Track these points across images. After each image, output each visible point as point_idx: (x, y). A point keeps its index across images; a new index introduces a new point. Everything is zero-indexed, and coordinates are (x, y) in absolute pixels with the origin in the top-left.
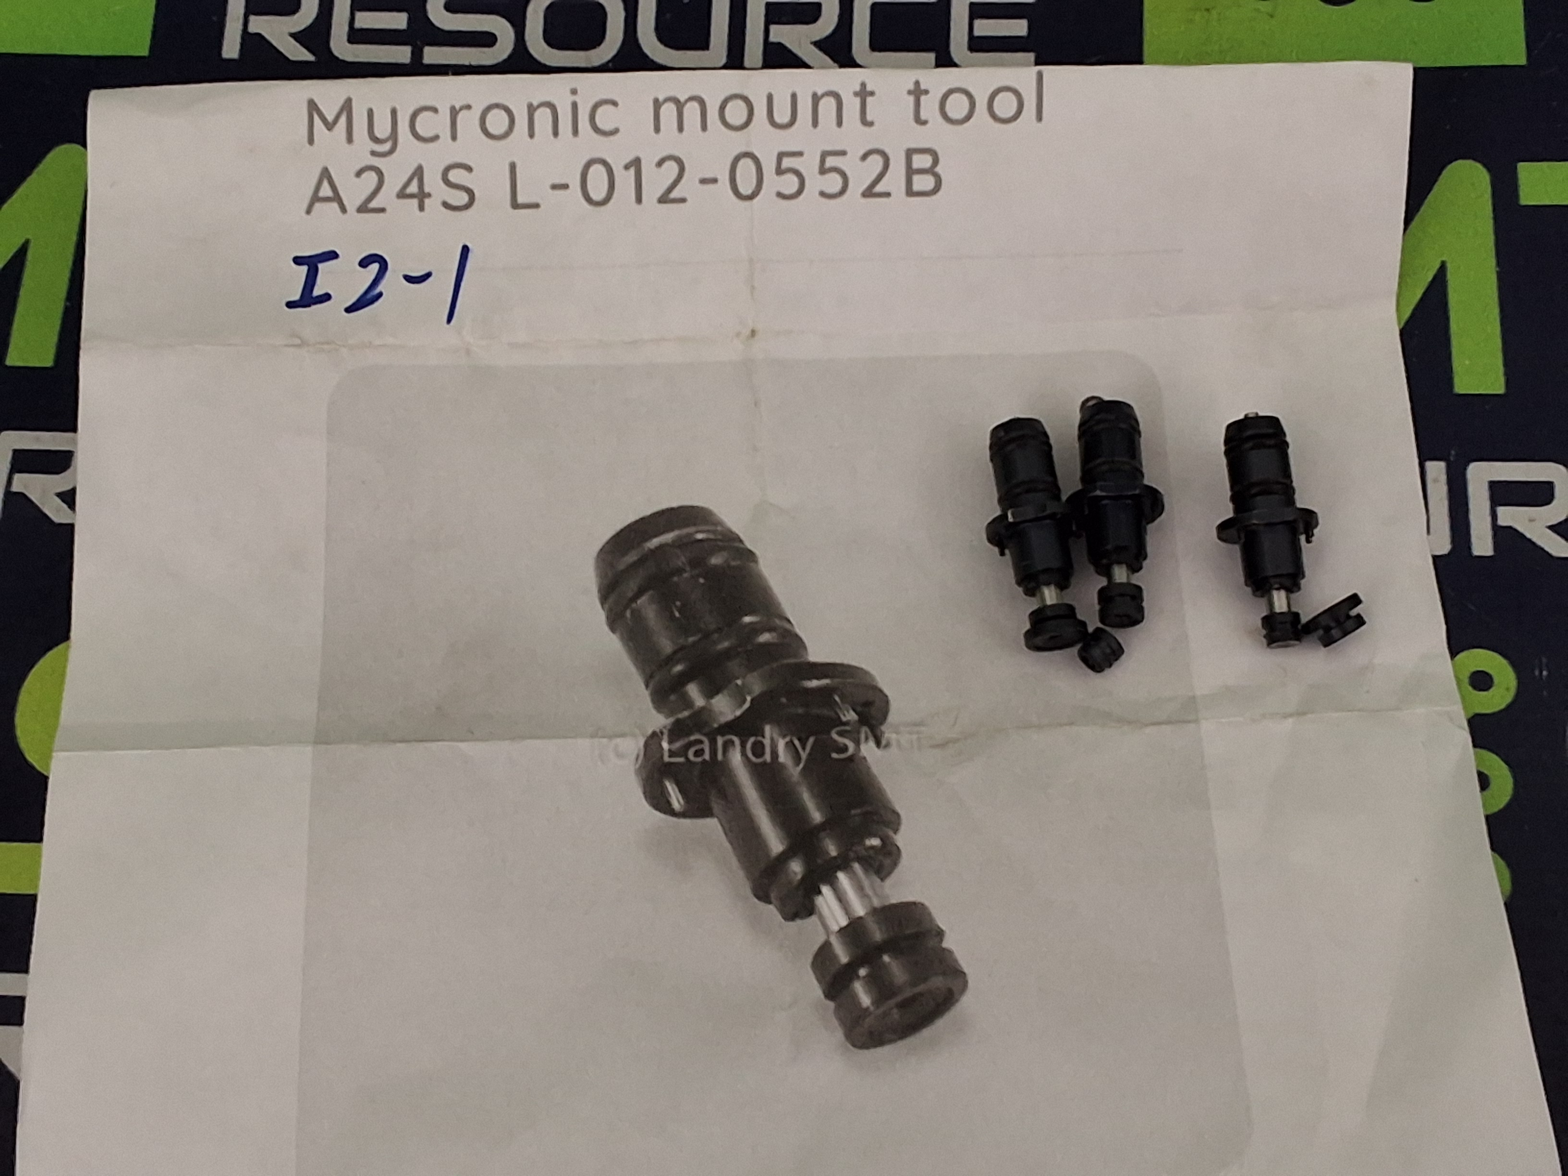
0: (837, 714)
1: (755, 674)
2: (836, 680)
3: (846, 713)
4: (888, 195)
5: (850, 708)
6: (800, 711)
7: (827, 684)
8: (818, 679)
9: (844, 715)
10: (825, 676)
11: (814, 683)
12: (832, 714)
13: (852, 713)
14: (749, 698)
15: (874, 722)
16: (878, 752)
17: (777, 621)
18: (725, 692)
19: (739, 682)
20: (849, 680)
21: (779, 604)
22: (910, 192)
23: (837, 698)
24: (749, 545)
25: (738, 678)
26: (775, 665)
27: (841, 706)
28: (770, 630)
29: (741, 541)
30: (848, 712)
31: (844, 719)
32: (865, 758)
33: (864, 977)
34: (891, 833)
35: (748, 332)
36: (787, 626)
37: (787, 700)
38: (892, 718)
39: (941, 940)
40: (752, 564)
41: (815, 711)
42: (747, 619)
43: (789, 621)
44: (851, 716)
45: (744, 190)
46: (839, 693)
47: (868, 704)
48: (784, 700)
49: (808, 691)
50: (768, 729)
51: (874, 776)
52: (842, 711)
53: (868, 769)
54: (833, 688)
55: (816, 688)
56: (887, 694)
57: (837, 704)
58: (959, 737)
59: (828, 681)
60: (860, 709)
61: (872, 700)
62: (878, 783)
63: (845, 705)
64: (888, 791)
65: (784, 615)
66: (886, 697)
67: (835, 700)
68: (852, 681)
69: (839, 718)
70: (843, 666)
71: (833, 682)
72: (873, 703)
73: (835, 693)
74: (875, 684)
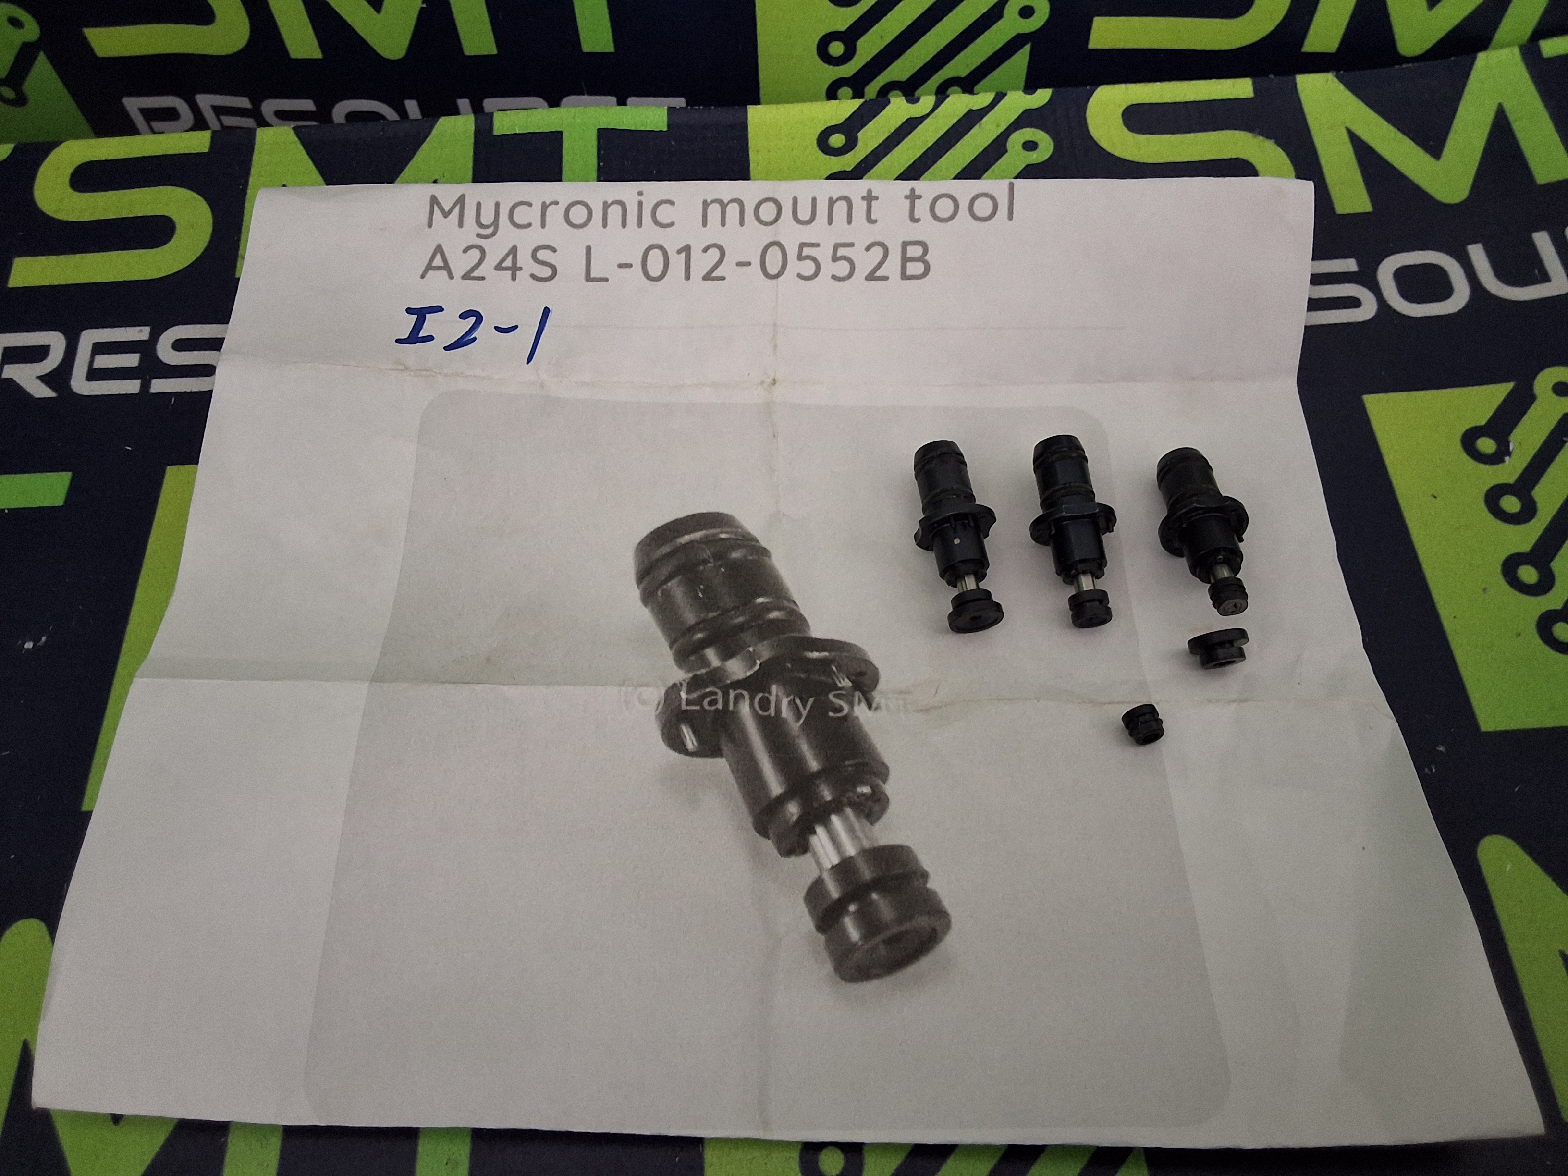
0: (833, 680)
1: (765, 642)
2: (833, 654)
3: (841, 680)
4: (886, 278)
5: (845, 677)
6: (802, 676)
7: (826, 656)
8: (817, 651)
9: (840, 682)
10: (825, 650)
11: (815, 655)
12: (830, 681)
13: (846, 680)
14: (758, 662)
15: (865, 689)
16: (870, 714)
17: (786, 603)
18: (738, 657)
19: (751, 649)
20: (844, 654)
21: (788, 589)
22: (904, 276)
23: (834, 668)
24: (764, 543)
25: (750, 646)
26: (781, 636)
27: (837, 674)
28: (779, 609)
29: (757, 541)
30: (843, 680)
31: (840, 685)
32: (857, 718)
33: (854, 913)
34: (881, 783)
35: (769, 381)
36: (795, 607)
37: (792, 666)
38: (882, 685)
39: (926, 882)
40: (766, 558)
41: (815, 677)
42: (760, 600)
43: (795, 603)
44: (846, 683)
45: (773, 270)
46: (836, 664)
47: (861, 674)
48: (789, 665)
49: (809, 660)
50: (774, 688)
51: (866, 733)
52: (838, 678)
53: (860, 727)
54: (831, 660)
55: (816, 659)
56: (877, 666)
57: (834, 672)
58: (940, 705)
59: (827, 654)
60: (853, 678)
61: (864, 671)
62: (869, 739)
63: (841, 674)
64: (878, 746)
65: (791, 598)
66: (877, 668)
67: (833, 669)
68: (847, 655)
69: (836, 684)
70: (840, 642)
71: (831, 655)
72: (865, 674)
73: (833, 664)
74: (867, 658)
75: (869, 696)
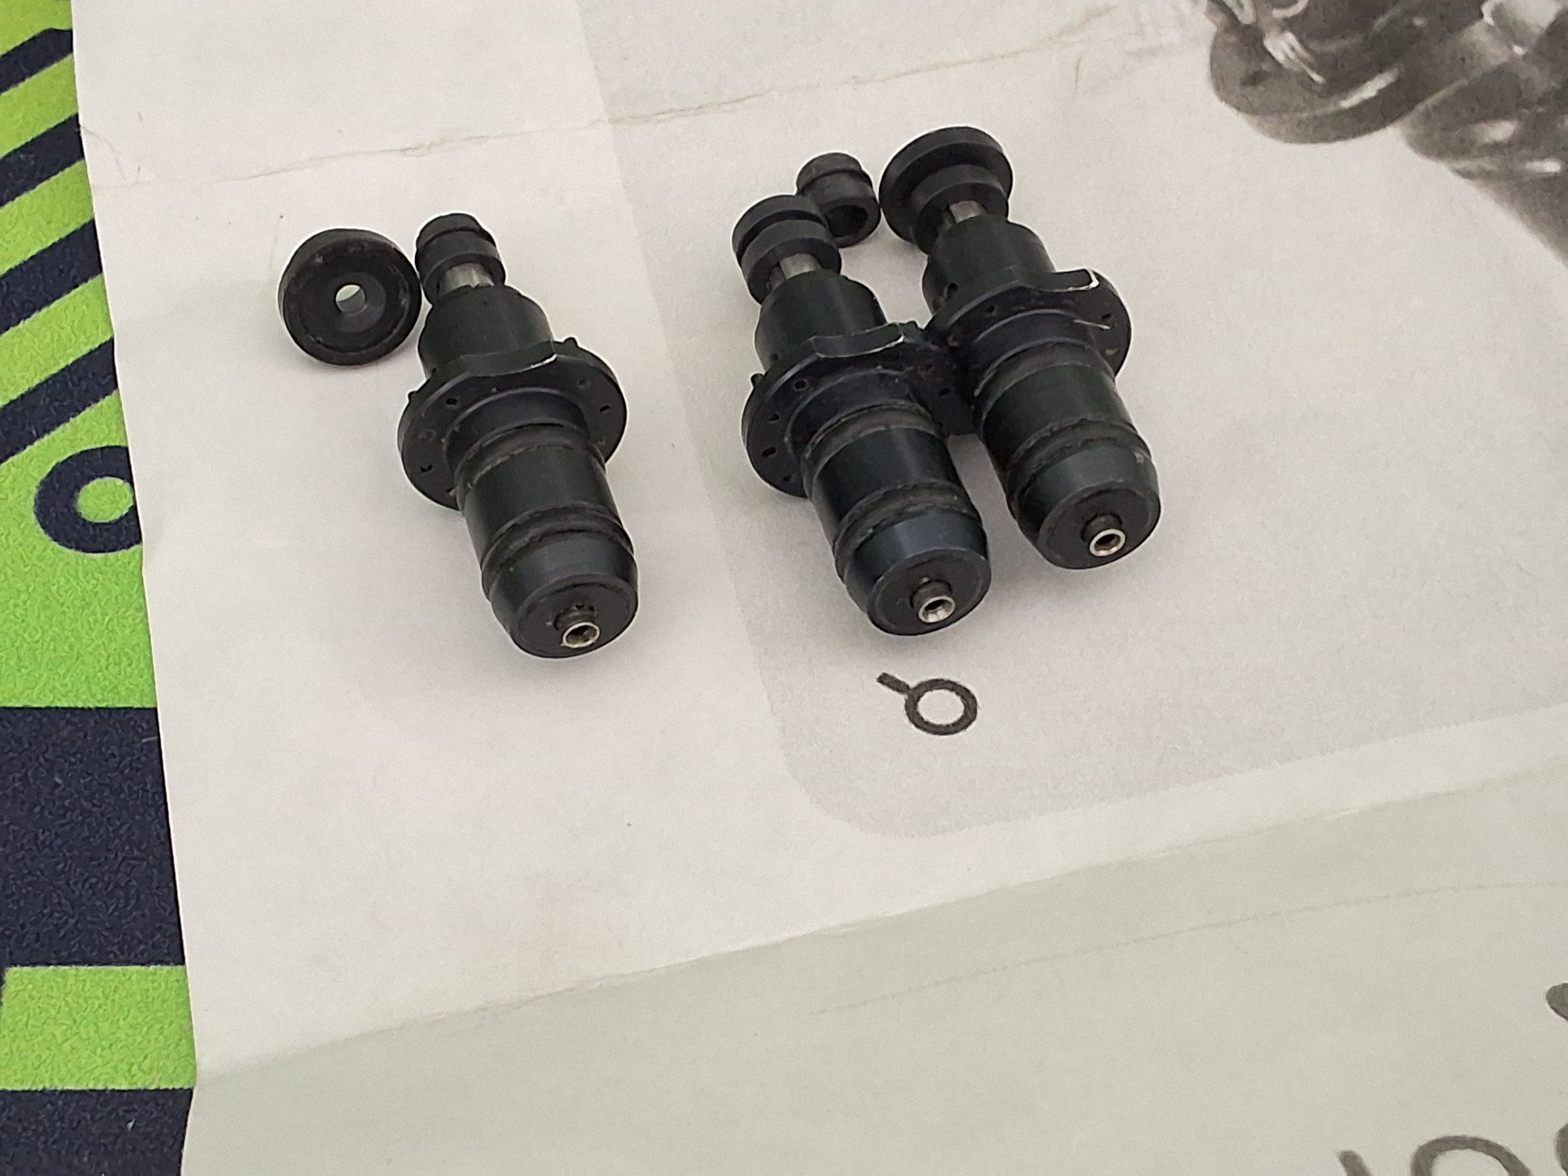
0: (1308, 49)
1: (1494, 63)
2: (1331, 109)
3: (1292, 56)
5: (1286, 65)
7: (1345, 98)
9: (1293, 49)
10: (1353, 110)
11: (1370, 90)
12: (1314, 45)
13: (1280, 57)
14: (1488, 19)
15: (1233, 39)
17: (1487, 164)
18: (1538, 31)
19: (1518, 50)
20: (1305, 115)
23: (1316, 77)
25: (1525, 57)
26: (1464, 82)
27: (1306, 69)
28: (1496, 148)
30: (1287, 57)
31: (1291, 38)
37: (1412, 26)
42: (1552, 166)
43: (1467, 175)
44: (1279, 47)
46: (1316, 88)
47: (1254, 79)
48: (1418, 22)
49: (1381, 68)
52: (1302, 59)
54: (1330, 94)
55: (1365, 82)
56: (1222, 104)
57: (1313, 68)
58: (1065, 40)
59: (1346, 104)
60: (1266, 67)
61: (1248, 90)
63: (1295, 69)
66: (1222, 99)
67: (1319, 73)
68: (1298, 115)
69: (1301, 40)
70: (1326, 139)
71: (1336, 105)
72: (1244, 84)
73: (1323, 85)
74: (1250, 117)
75: (1221, 17)
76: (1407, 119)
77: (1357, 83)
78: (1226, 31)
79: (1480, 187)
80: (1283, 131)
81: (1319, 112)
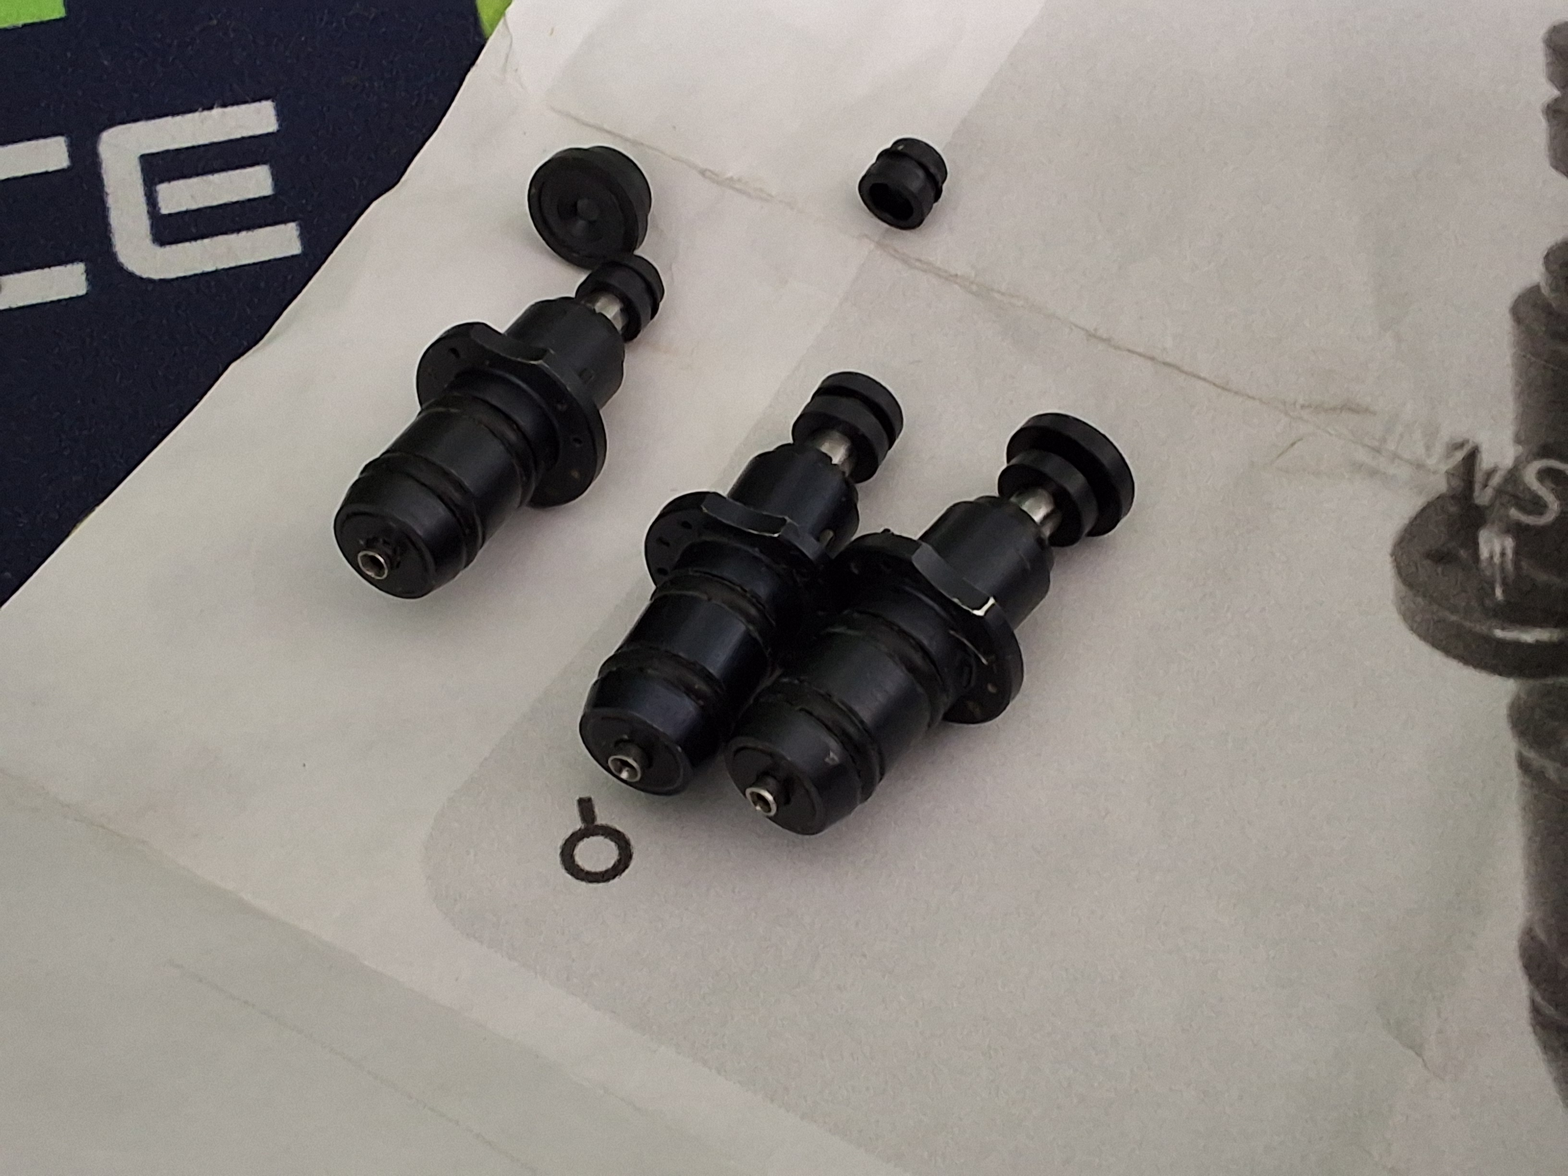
0: (1517, 563)
2: (1481, 628)
3: (1497, 559)
5: (1484, 565)
7: (1503, 629)
8: (1518, 645)
9: (1503, 554)
10: (1499, 643)
11: (1532, 636)
13: (1484, 553)
15: (1453, 509)
16: (1482, 440)
20: (1454, 618)
23: (1499, 593)
27: (1498, 580)
30: (1491, 557)
32: (1518, 440)
34: (1545, 291)
39: (1556, 100)
43: (1523, 767)
44: (1492, 544)
46: (1488, 601)
47: (1440, 557)
51: (1519, 396)
53: (1523, 417)
54: (1495, 616)
56: (1389, 559)
57: (1504, 583)
58: (1305, 414)
59: (1499, 633)
60: (1463, 553)
61: (1427, 562)
62: (1517, 383)
63: (1488, 573)
64: (1508, 360)
65: (1528, 781)
67: (1505, 591)
68: (1447, 614)
69: (1517, 552)
70: (1447, 651)
71: (1490, 628)
72: (1428, 555)
73: (1498, 604)
74: (1402, 587)
75: (1456, 483)
76: (1531, 682)
77: (1526, 621)
78: (1453, 497)
79: (1523, 783)
80: (1418, 619)
81: (1467, 624)
